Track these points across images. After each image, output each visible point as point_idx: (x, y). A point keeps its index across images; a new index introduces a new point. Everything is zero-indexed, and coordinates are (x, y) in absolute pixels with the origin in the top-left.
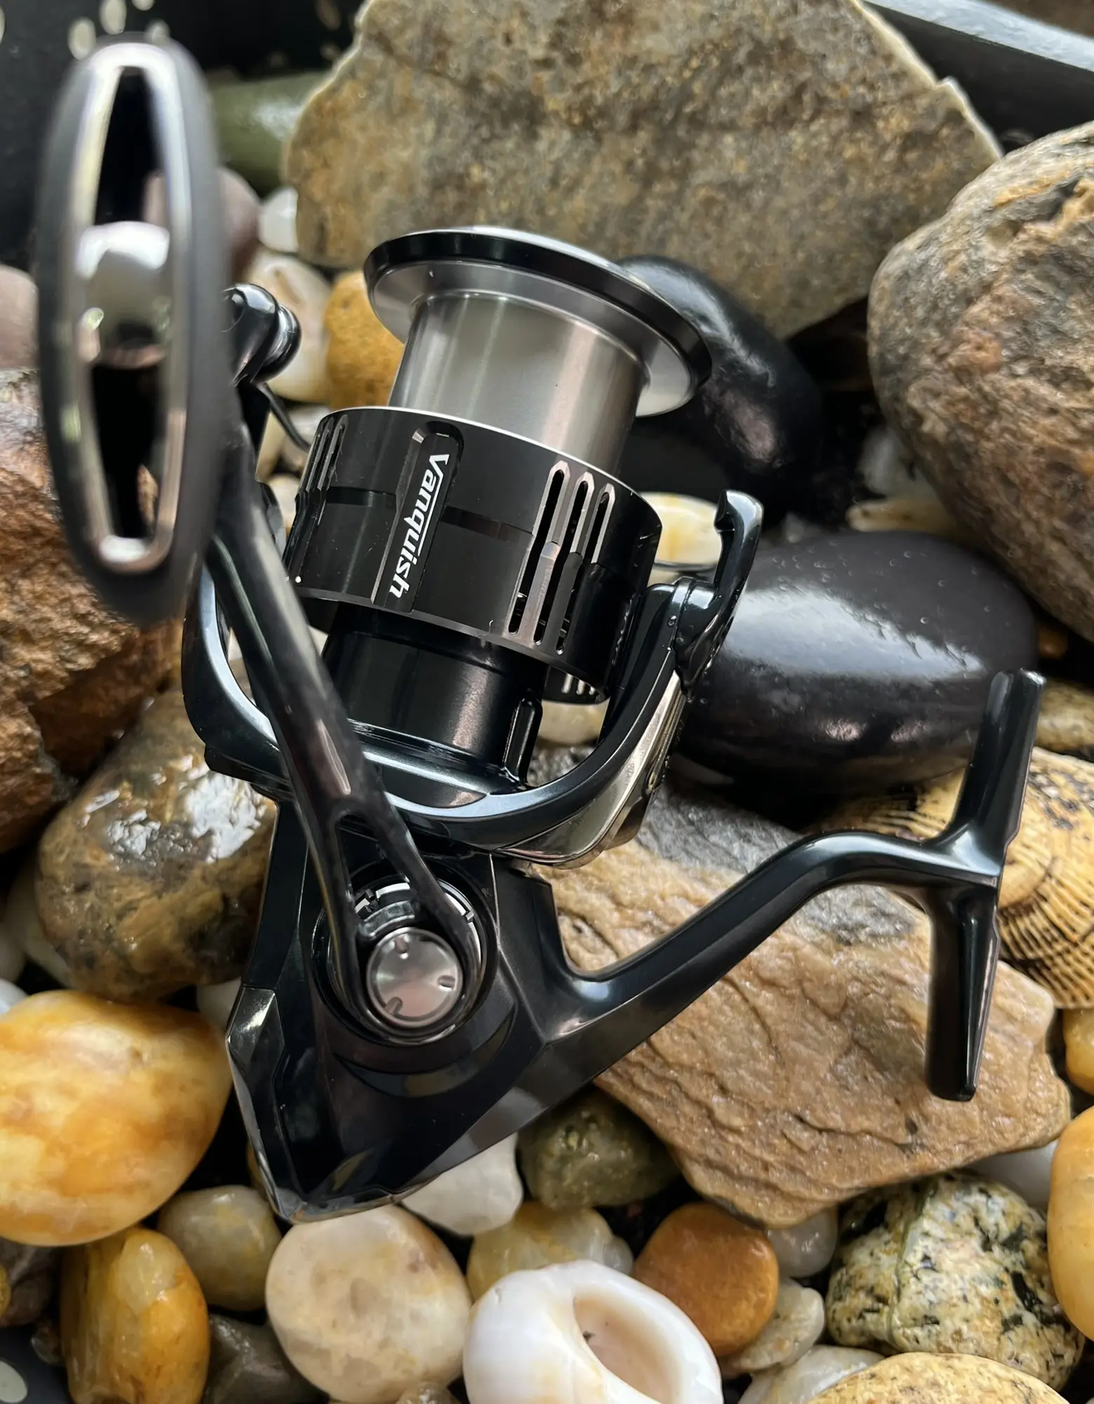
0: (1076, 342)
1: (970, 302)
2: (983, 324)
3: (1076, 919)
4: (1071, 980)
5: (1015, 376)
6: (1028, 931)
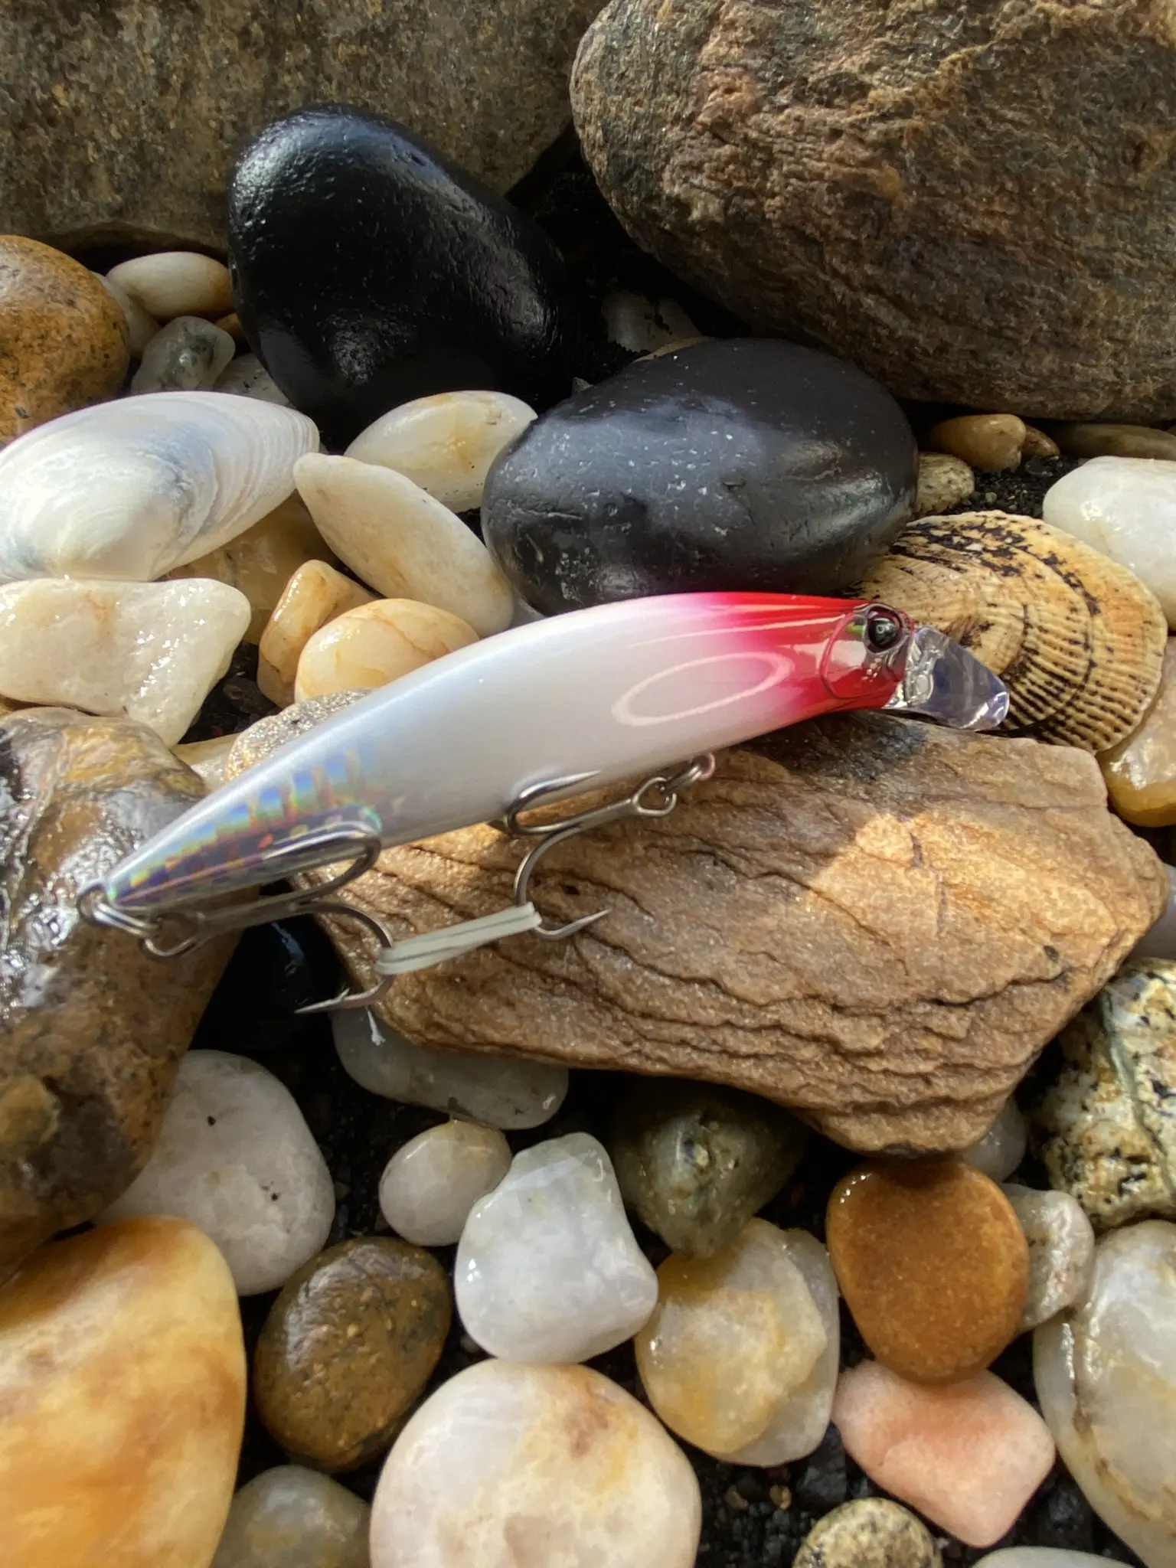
0: (834, 45)
1: (699, 42)
2: (723, 62)
3: (1073, 660)
4: (1086, 725)
5: (781, 109)
6: (1029, 691)
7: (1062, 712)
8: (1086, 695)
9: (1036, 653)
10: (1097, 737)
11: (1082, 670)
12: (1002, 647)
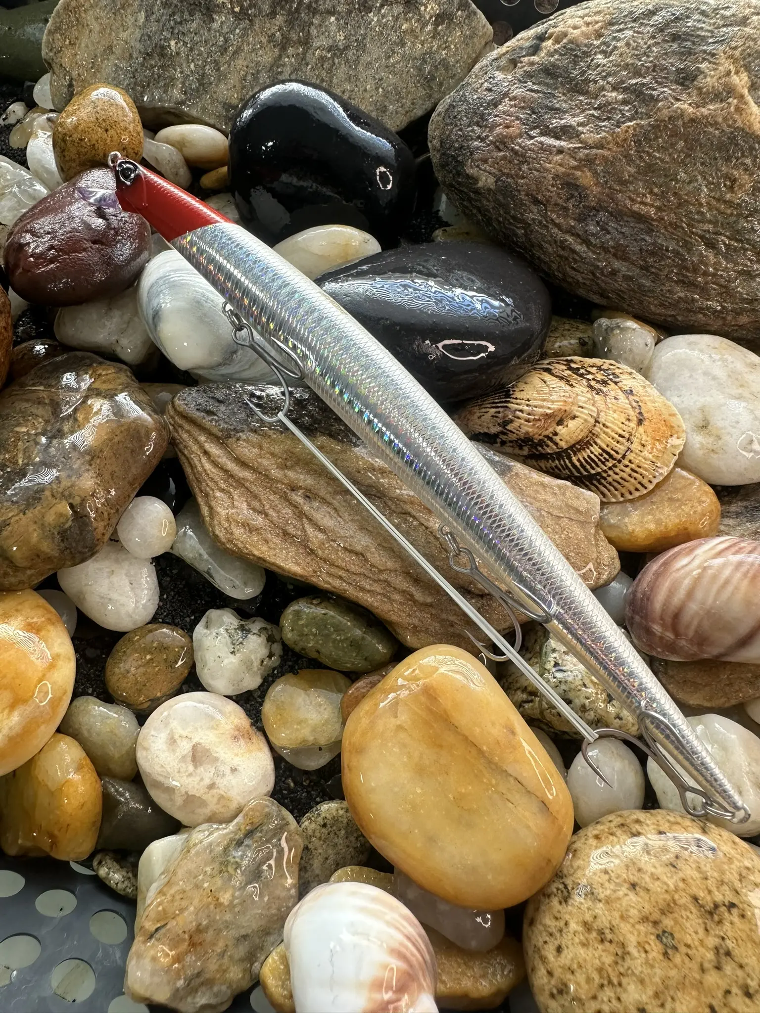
2: (506, 113)
3: (618, 445)
4: (619, 483)
6: (589, 457)
7: (605, 471)
8: (621, 466)
9: (597, 436)
10: (624, 491)
11: (622, 452)
12: (578, 431)
